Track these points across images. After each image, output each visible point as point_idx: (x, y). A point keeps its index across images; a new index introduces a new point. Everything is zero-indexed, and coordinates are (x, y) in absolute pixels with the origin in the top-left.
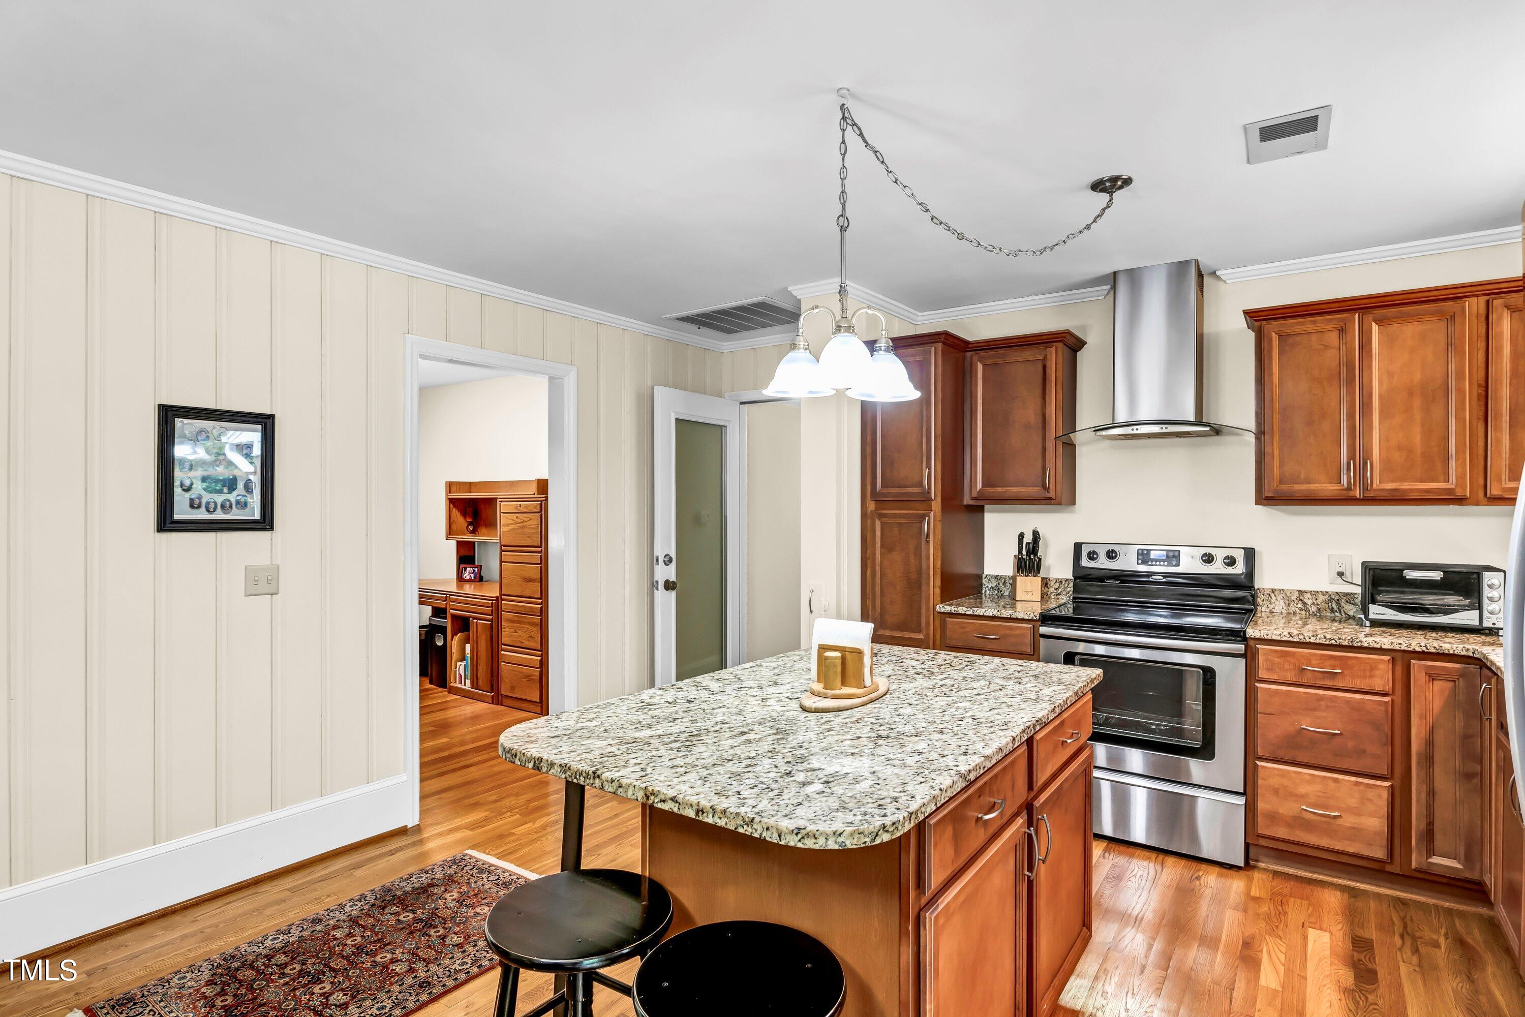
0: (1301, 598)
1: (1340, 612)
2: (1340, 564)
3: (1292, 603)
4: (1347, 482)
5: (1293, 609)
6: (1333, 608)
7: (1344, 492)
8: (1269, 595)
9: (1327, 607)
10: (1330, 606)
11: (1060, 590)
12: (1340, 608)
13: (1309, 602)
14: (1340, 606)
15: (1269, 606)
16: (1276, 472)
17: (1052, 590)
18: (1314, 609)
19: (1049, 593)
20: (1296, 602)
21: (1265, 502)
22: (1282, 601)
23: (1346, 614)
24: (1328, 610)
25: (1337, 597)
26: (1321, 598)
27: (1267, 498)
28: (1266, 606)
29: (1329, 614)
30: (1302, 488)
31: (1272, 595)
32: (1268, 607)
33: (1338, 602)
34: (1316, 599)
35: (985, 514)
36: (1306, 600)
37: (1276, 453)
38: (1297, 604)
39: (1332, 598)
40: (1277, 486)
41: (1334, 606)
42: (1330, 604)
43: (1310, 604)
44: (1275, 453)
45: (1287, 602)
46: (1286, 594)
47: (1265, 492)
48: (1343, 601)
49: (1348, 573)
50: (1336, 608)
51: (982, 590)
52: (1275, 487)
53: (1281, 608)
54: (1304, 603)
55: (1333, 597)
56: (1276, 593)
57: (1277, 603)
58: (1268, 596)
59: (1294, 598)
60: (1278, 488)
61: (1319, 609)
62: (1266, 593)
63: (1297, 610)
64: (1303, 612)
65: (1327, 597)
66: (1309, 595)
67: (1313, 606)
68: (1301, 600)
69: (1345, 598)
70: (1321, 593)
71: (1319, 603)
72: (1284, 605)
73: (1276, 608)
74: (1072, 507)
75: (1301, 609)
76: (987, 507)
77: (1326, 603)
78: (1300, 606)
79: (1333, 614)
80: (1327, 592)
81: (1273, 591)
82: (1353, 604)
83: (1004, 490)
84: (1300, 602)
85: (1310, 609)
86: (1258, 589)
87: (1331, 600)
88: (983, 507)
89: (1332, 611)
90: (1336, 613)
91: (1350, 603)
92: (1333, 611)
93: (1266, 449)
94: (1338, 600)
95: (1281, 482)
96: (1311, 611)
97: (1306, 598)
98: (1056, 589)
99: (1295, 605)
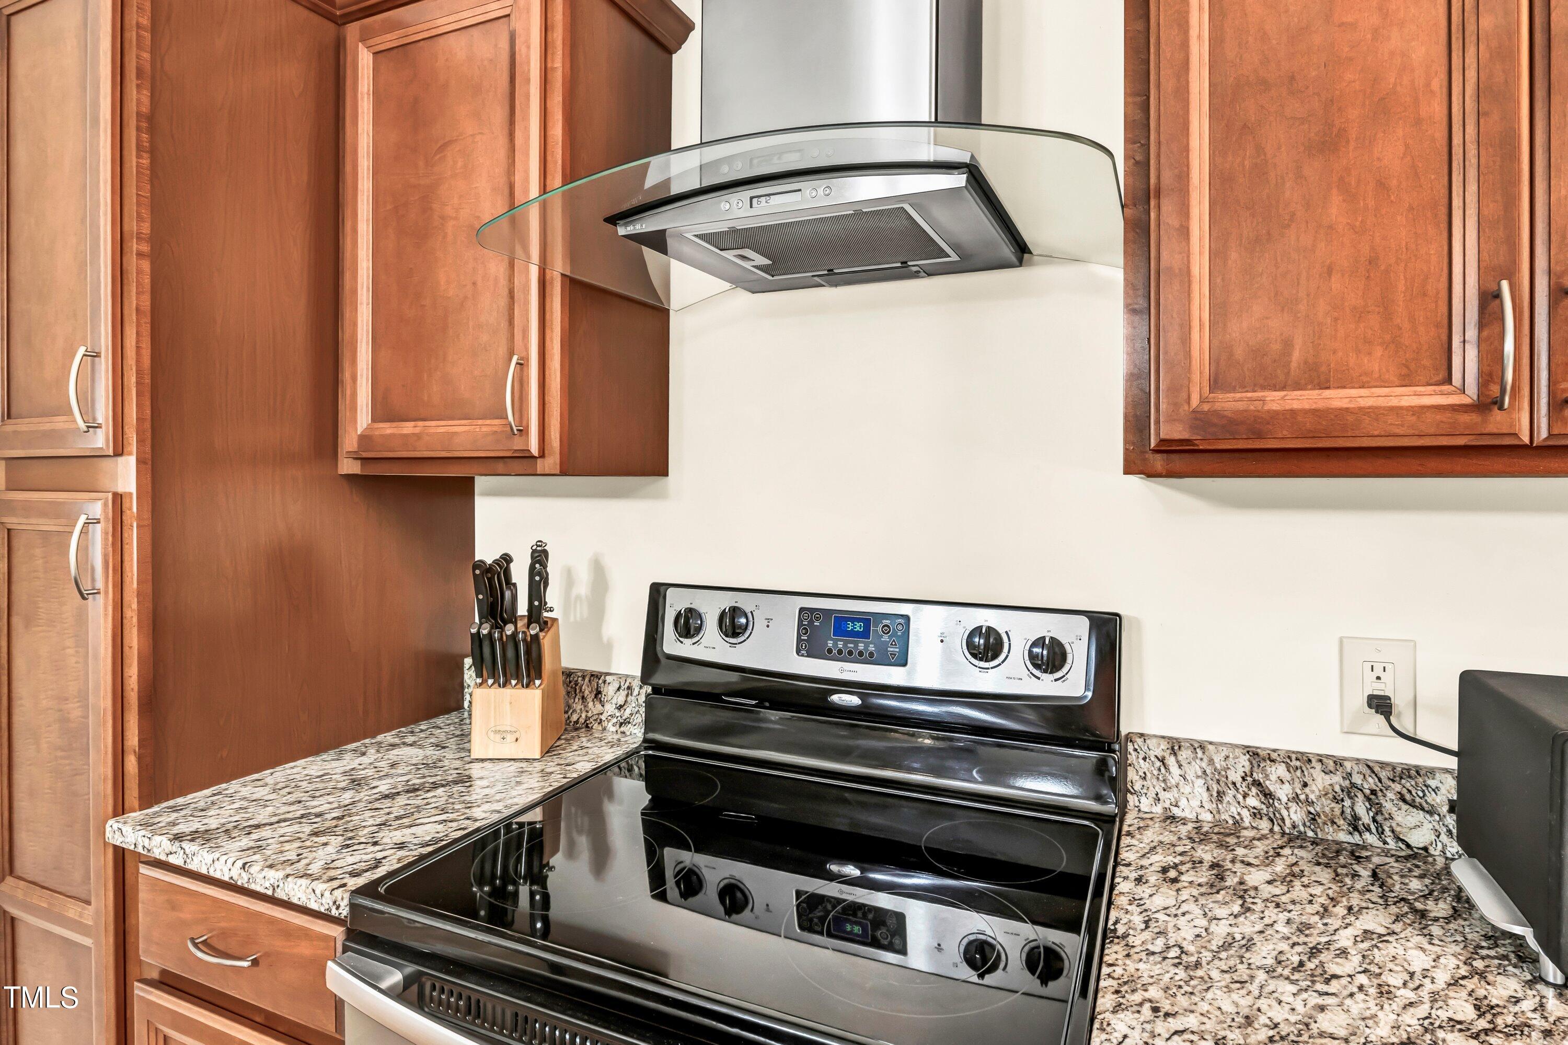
0: (1258, 776)
1: (1381, 832)
2: (1378, 671)
3: (1231, 792)
4: (1481, 373)
5: (1231, 809)
6: (1356, 818)
7: (1466, 418)
8: (1162, 760)
9: (1337, 811)
10: (1348, 811)
11: (628, 712)
12: (1379, 818)
13: (1283, 792)
14: (1379, 812)
15: (1162, 795)
16: (1200, 341)
17: (610, 708)
18: (1296, 815)
19: (603, 718)
20: (1243, 788)
21: (1158, 462)
22: (1200, 782)
23: (1398, 839)
24: (1341, 822)
25: (1371, 782)
26: (1320, 781)
27: (1167, 448)
28: (1152, 794)
29: (1343, 837)
30: (1296, 405)
31: (1171, 761)
32: (1157, 799)
33: (1372, 798)
34: (1305, 785)
35: (477, 498)
36: (1272, 786)
37: (1200, 266)
38: (1245, 796)
39: (1353, 785)
40: (1203, 401)
41: (1361, 809)
42: (1347, 803)
43: (1284, 799)
44: (1195, 270)
45: (1215, 787)
46: (1211, 762)
47: (1158, 422)
48: (1390, 795)
49: (1400, 702)
50: (1366, 819)
51: (463, 700)
52: (1195, 401)
53: (1195, 803)
54: (1268, 795)
55: (1357, 779)
56: (1185, 754)
57: (1187, 789)
58: (1158, 764)
59: (1235, 776)
60: (1206, 407)
61: (1313, 818)
62: (1152, 754)
63: (1245, 813)
64: (1264, 825)
65: (1337, 779)
66: (1280, 770)
67: (1293, 807)
68: (1257, 784)
69: (1398, 787)
70: (1318, 766)
71: (1312, 797)
72: (1205, 795)
73: (1183, 803)
74: (661, 481)
75: (1256, 814)
76: (481, 483)
77: (1335, 799)
78: (1252, 801)
79: (1356, 839)
80: (1339, 762)
81: (1175, 746)
82: (1423, 809)
83: (417, 430)
84: (1254, 790)
85: (1284, 813)
86: (1129, 738)
87: (1351, 790)
88: (470, 481)
89: (1355, 825)
90: (1367, 835)
91: (1412, 805)
92: (1356, 828)
93: (1164, 255)
94: (1373, 792)
95: (1216, 383)
96: (1288, 823)
97: (1273, 777)
98: (620, 707)
99: (1240, 798)
